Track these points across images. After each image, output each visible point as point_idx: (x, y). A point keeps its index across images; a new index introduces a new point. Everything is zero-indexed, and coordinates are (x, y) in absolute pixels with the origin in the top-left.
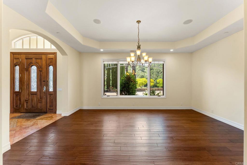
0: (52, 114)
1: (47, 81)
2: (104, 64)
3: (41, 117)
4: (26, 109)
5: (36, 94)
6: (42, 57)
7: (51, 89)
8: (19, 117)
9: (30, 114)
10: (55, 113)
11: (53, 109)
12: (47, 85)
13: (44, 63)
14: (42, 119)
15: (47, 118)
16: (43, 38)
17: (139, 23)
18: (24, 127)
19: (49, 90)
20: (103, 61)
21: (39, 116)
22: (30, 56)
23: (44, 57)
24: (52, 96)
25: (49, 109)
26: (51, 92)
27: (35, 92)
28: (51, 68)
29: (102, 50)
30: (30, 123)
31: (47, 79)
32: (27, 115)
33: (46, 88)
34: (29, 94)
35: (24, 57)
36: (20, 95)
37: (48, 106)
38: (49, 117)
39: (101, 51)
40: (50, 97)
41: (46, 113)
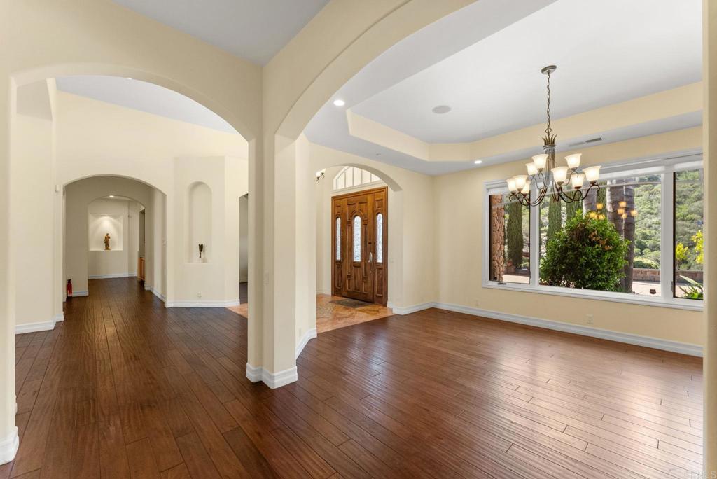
0: (381, 307)
1: (375, 243)
2: (490, 196)
3: (363, 308)
4: (348, 291)
5: (359, 267)
6: (367, 199)
7: (380, 260)
8: (339, 303)
9: (352, 301)
10: (385, 305)
11: (382, 297)
12: (374, 251)
13: (370, 209)
14: (363, 311)
15: (370, 310)
16: (360, 170)
17: (549, 72)
18: (338, 316)
19: (376, 260)
20: (488, 190)
21: (361, 305)
22: (353, 199)
23: (369, 198)
24: (381, 272)
25: (377, 296)
26: (380, 263)
27: (358, 262)
28: (380, 217)
29: (478, 162)
30: (347, 313)
31: (373, 239)
32: (349, 301)
33: (373, 256)
34: (351, 266)
35: (345, 201)
36: (341, 268)
37: (376, 290)
38: (374, 310)
39: (478, 164)
40: (378, 273)
41: (372, 302)
